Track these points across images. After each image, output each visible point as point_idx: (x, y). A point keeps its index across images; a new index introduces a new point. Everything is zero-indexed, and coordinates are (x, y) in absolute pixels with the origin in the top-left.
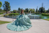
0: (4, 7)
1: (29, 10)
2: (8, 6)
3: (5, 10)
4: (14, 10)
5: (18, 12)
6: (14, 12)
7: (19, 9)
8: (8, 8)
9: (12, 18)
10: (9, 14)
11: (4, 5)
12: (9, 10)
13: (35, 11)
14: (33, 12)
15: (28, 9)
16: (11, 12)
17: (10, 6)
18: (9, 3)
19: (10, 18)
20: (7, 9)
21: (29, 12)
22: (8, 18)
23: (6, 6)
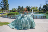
0: (1, 6)
1: (31, 8)
2: (7, 4)
3: (2, 9)
4: (13, 9)
5: (17, 11)
6: (13, 11)
7: (19, 7)
8: (7, 6)
9: (11, 18)
10: (7, 13)
11: (2, 4)
12: (7, 9)
13: (38, 10)
14: (36, 11)
15: (29, 7)
16: (10, 11)
17: (8, 5)
18: (8, 1)
19: (9, 18)
20: (5, 7)
21: (31, 11)
22: (6, 18)
23: (4, 4)
